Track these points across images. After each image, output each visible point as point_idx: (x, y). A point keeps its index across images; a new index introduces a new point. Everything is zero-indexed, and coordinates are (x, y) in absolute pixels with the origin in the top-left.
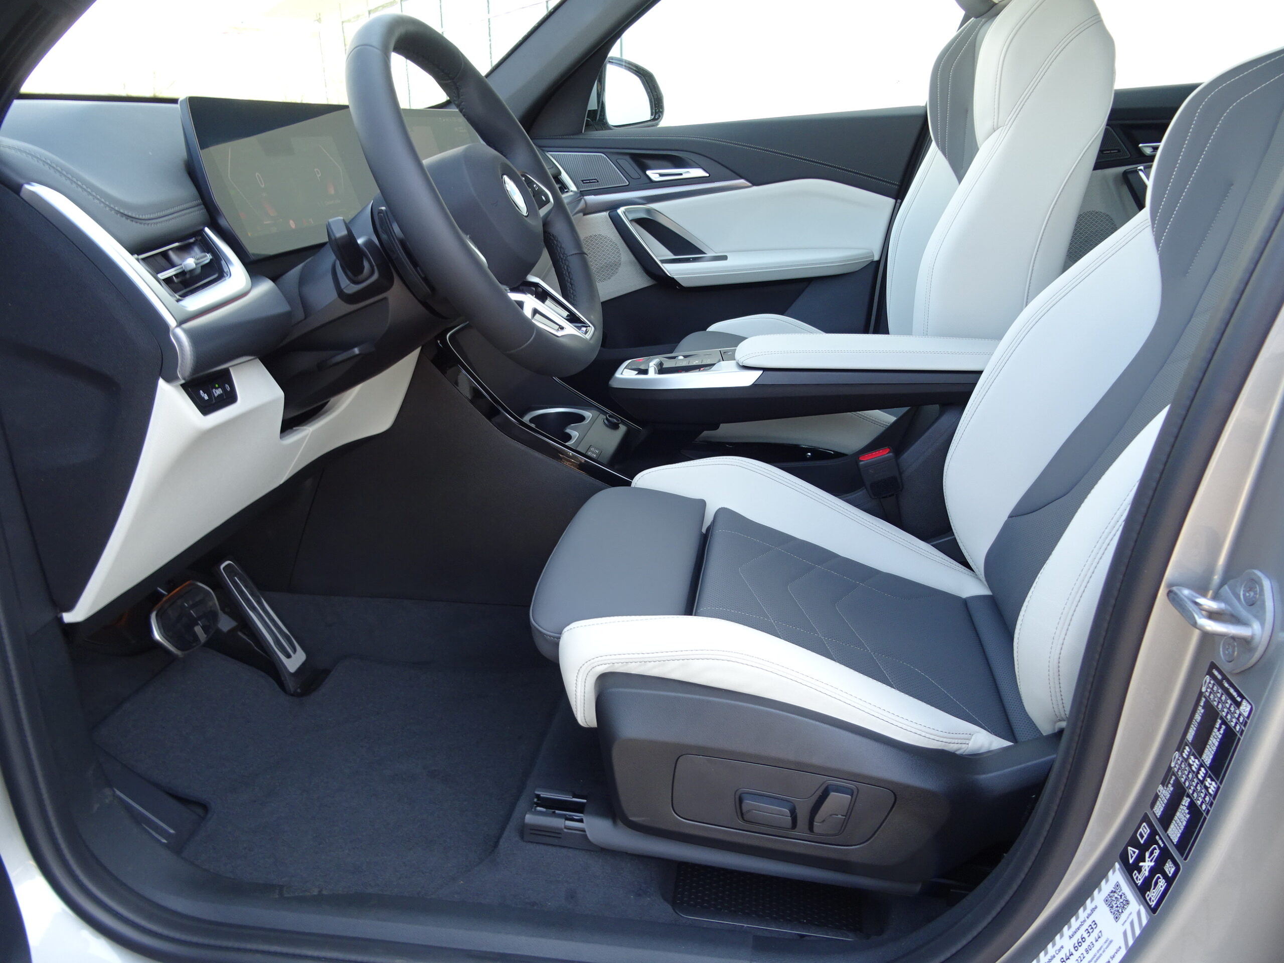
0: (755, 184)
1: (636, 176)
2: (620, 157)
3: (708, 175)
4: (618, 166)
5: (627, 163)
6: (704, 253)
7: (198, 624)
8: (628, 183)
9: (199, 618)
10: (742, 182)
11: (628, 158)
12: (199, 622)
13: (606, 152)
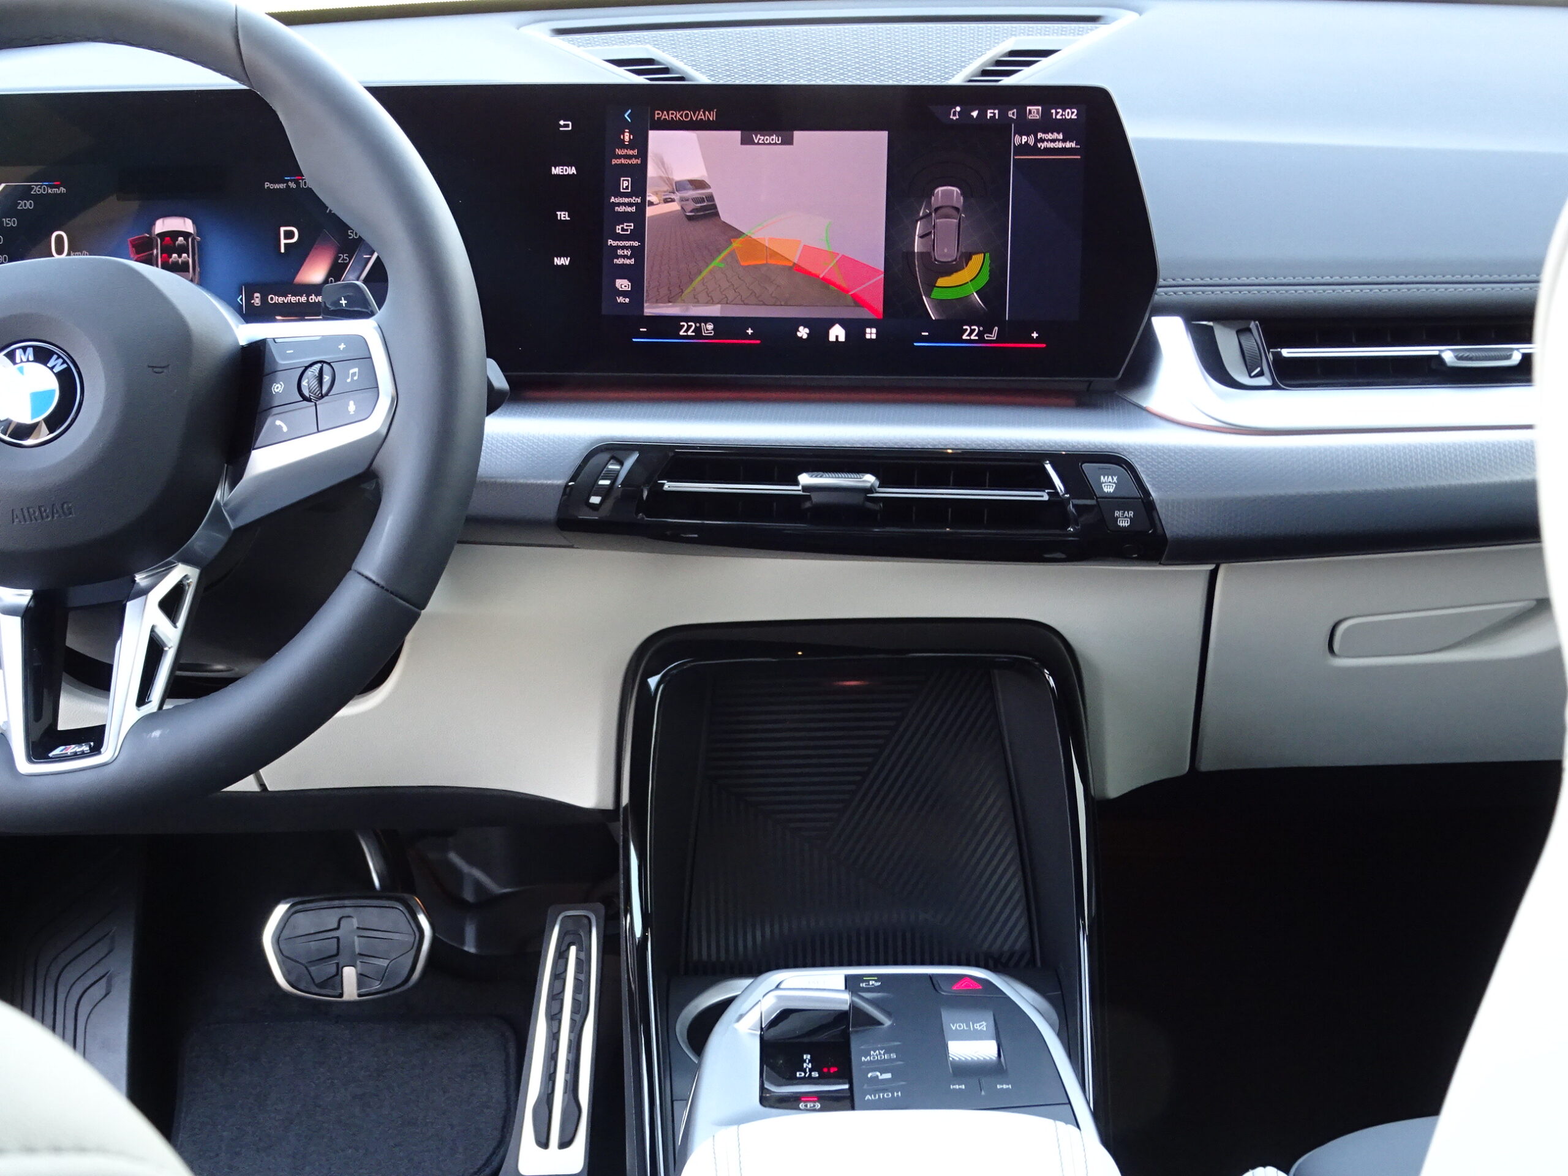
7: (355, 965)
9: (362, 957)
12: (359, 963)
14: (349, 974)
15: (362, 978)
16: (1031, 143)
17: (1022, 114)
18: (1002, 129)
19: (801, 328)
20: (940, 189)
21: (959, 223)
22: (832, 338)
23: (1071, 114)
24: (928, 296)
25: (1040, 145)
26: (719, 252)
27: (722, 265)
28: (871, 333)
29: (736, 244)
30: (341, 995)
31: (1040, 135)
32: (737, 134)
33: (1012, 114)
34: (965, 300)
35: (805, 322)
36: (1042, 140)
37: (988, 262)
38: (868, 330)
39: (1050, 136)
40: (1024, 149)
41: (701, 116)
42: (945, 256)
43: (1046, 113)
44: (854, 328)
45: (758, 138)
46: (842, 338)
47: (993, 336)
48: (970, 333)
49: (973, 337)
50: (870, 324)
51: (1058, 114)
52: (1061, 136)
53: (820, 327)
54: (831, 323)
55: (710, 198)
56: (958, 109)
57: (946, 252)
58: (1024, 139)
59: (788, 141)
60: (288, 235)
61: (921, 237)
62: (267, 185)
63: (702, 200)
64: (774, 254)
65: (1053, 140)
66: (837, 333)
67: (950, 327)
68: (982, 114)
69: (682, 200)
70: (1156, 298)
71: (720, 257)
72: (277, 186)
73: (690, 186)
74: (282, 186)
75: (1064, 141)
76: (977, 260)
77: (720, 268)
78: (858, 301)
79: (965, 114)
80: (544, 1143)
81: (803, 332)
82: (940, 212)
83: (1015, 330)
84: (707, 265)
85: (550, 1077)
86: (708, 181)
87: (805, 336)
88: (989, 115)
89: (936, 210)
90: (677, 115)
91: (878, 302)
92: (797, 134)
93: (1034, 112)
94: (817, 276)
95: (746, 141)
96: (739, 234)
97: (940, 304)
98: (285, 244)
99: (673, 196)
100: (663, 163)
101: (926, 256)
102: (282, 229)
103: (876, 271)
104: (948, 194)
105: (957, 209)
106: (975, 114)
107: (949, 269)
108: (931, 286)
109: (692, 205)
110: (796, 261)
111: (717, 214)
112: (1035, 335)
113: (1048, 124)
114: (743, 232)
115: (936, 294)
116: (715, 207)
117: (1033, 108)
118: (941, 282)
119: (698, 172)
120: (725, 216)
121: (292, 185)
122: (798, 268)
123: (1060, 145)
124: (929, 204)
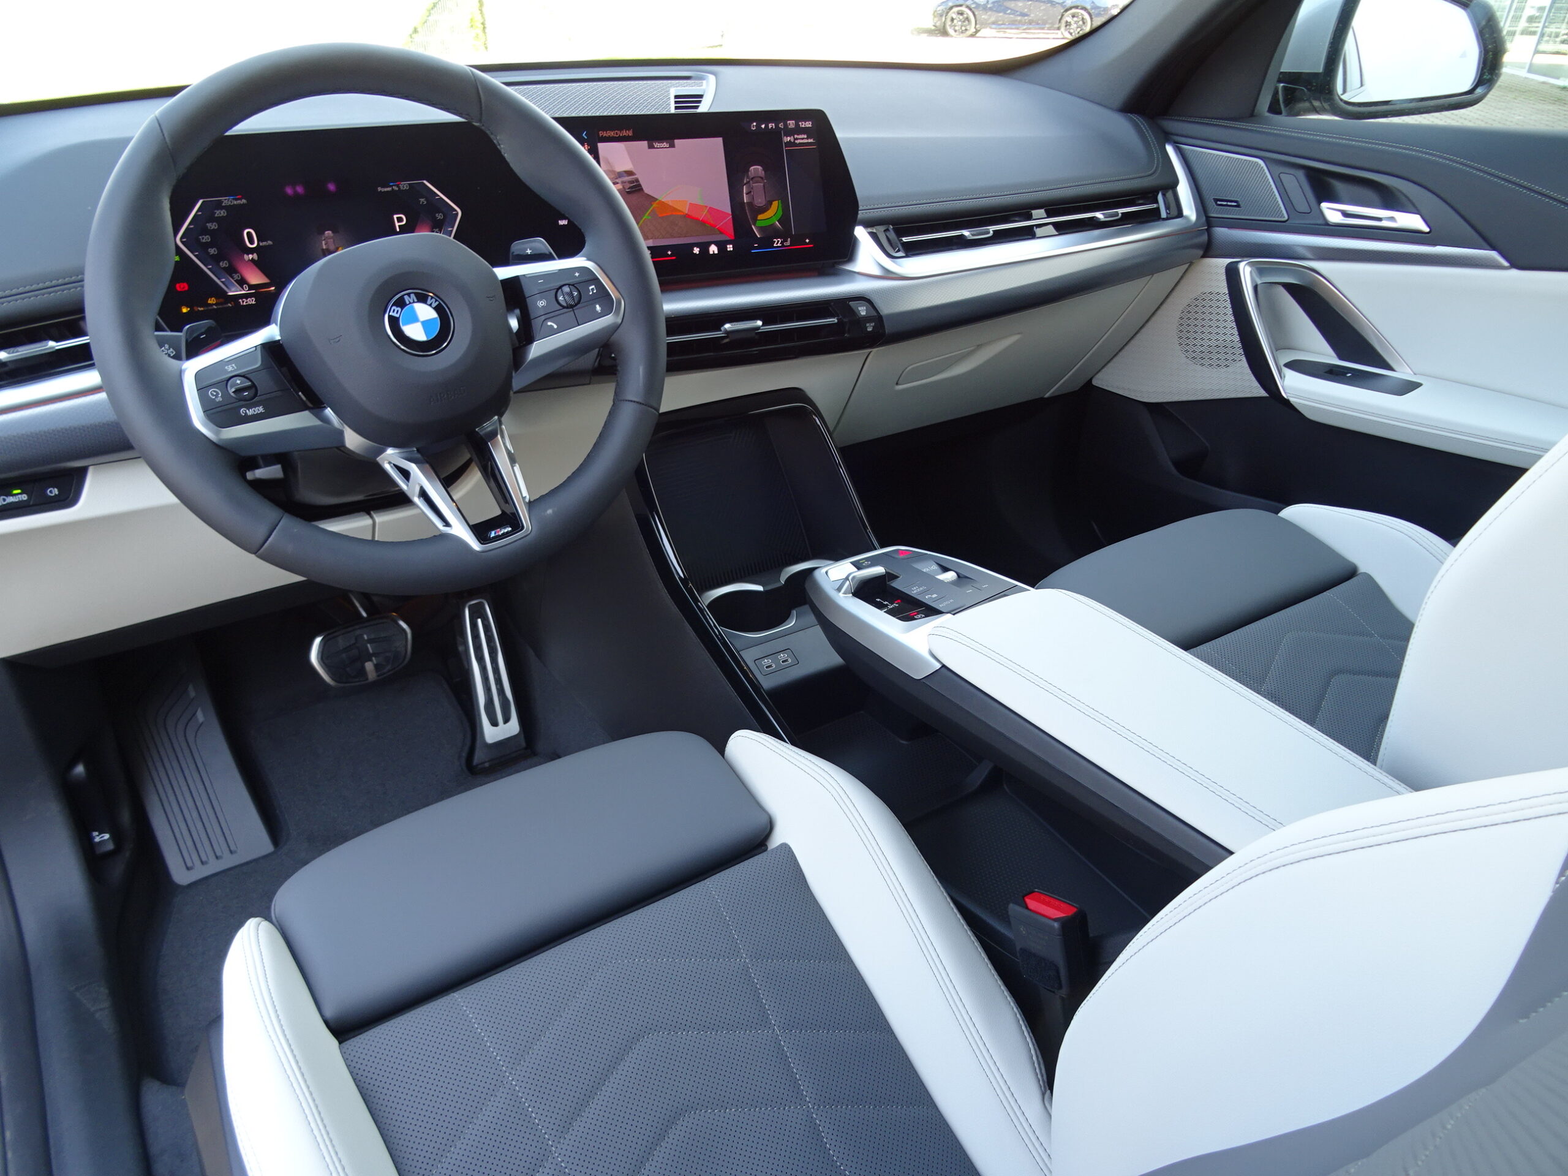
0: (1515, 265)
1: (1302, 207)
2: (1287, 170)
3: (1427, 229)
4: (1279, 184)
5: (1296, 183)
6: (1390, 368)
7: (371, 660)
8: (1286, 218)
9: (374, 654)
10: (1494, 254)
11: (1301, 174)
12: (374, 658)
13: (1268, 158)
14: (369, 666)
15: (377, 667)
16: (792, 140)
17: (786, 125)
18: (777, 134)
19: (695, 249)
20: (752, 168)
21: (764, 186)
22: (711, 252)
23: (808, 124)
24: (754, 225)
25: (797, 142)
26: (646, 210)
27: (649, 217)
28: (730, 248)
29: (654, 205)
30: (367, 679)
31: (796, 136)
32: (645, 143)
33: (781, 125)
34: (773, 225)
35: (697, 245)
36: (797, 139)
37: (780, 205)
38: (728, 246)
39: (800, 137)
40: (789, 144)
41: (625, 133)
42: (760, 203)
43: (797, 125)
44: (721, 246)
45: (656, 145)
46: (716, 252)
47: (788, 243)
48: (777, 243)
49: (779, 245)
50: (729, 242)
51: (803, 125)
52: (805, 137)
53: (704, 247)
54: (709, 244)
55: (637, 180)
56: (755, 124)
57: (760, 201)
58: (789, 139)
59: (672, 146)
60: (400, 220)
61: (747, 194)
62: (379, 189)
63: (633, 182)
64: (675, 210)
65: (802, 139)
66: (713, 249)
67: (767, 241)
68: (767, 126)
69: (623, 182)
70: (859, 216)
71: (648, 213)
72: (386, 189)
73: (625, 175)
74: (389, 189)
75: (807, 138)
76: (775, 204)
77: (649, 220)
78: (721, 231)
79: (758, 126)
80: (494, 723)
81: (696, 250)
82: (754, 179)
83: (797, 239)
84: (642, 218)
85: (487, 689)
86: (634, 171)
87: (698, 253)
88: (770, 127)
89: (752, 178)
90: (611, 134)
91: (730, 230)
92: (676, 141)
93: (791, 124)
94: (697, 219)
95: (651, 147)
96: (655, 199)
97: (761, 229)
98: (399, 226)
99: (617, 181)
100: (609, 163)
101: (750, 204)
102: (395, 217)
103: (728, 214)
104: (756, 170)
105: (762, 178)
106: (763, 126)
107: (763, 210)
108: (755, 220)
109: (628, 186)
110: (687, 212)
111: (642, 189)
112: (807, 241)
113: (798, 130)
114: (656, 197)
115: (759, 224)
116: (640, 185)
117: (791, 122)
118: (760, 217)
119: (629, 166)
120: (647, 190)
121: (396, 188)
122: (688, 216)
123: (806, 141)
124: (748, 177)
